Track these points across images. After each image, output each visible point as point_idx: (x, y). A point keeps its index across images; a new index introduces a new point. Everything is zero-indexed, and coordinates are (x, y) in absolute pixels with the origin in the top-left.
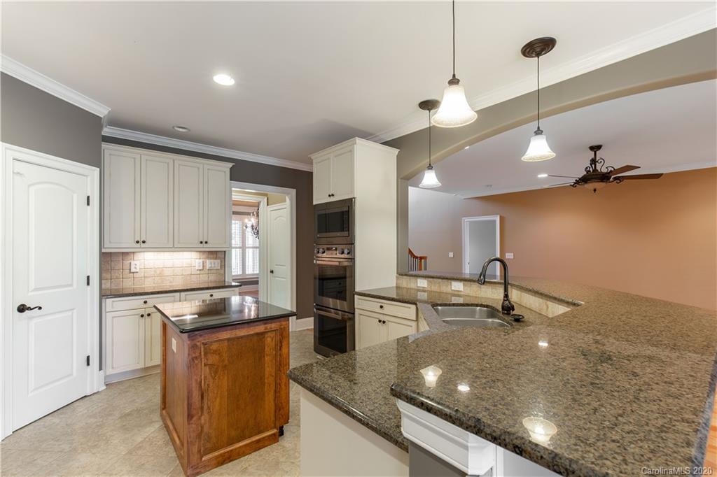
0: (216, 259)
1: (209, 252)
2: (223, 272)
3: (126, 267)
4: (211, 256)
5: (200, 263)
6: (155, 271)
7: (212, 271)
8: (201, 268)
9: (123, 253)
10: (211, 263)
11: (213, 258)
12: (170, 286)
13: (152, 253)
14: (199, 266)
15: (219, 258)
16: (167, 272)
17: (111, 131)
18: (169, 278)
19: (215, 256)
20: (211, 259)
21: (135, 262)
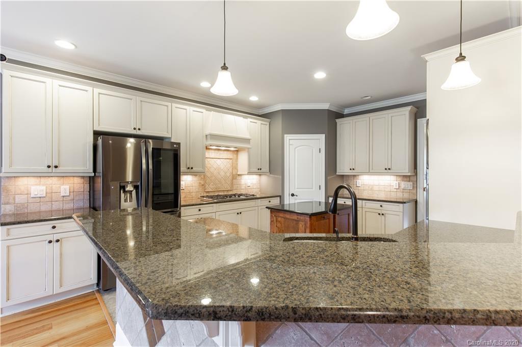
0: (409, 181)
1: (404, 176)
2: (415, 191)
3: (355, 183)
4: (406, 179)
5: (396, 184)
6: (369, 187)
7: (406, 191)
8: (398, 188)
9: (354, 175)
10: (405, 185)
11: (407, 181)
12: (377, 197)
13: (366, 176)
14: (396, 186)
15: (412, 181)
16: (376, 188)
17: (348, 110)
18: (376, 192)
19: (408, 179)
20: (405, 181)
21: (360, 181)
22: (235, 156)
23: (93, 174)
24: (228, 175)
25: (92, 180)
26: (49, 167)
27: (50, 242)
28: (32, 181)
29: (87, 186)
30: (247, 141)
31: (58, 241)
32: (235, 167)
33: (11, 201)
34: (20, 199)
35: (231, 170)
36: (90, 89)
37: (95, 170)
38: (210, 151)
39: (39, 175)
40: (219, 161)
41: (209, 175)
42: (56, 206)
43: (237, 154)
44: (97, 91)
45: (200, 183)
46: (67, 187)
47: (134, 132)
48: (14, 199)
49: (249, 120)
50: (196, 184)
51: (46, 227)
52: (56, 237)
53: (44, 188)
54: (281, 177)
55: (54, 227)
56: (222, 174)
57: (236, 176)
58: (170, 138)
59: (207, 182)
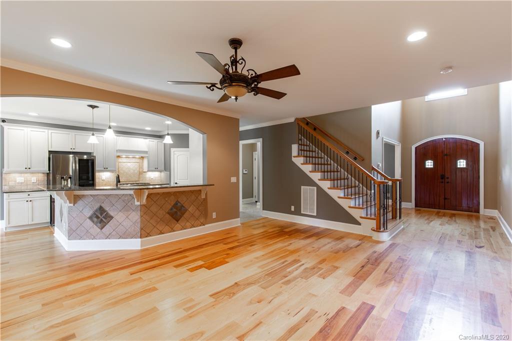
22: (141, 161)
23: (48, 172)
24: (136, 172)
25: (48, 174)
26: (26, 168)
27: (27, 201)
28: (17, 175)
29: (46, 178)
30: (146, 152)
31: (31, 201)
32: (141, 167)
33: (8, 184)
34: (11, 183)
35: (138, 169)
36: (46, 131)
37: (49, 170)
38: (123, 158)
39: (21, 173)
40: (129, 164)
41: (122, 172)
42: (29, 187)
43: (143, 160)
44: (50, 131)
45: (115, 176)
46: (35, 178)
47: (71, 151)
48: (9, 183)
49: (148, 140)
51: (26, 195)
52: (29, 200)
53: (23, 178)
54: (169, 173)
55: (29, 195)
56: (132, 171)
57: (141, 173)
58: (93, 153)
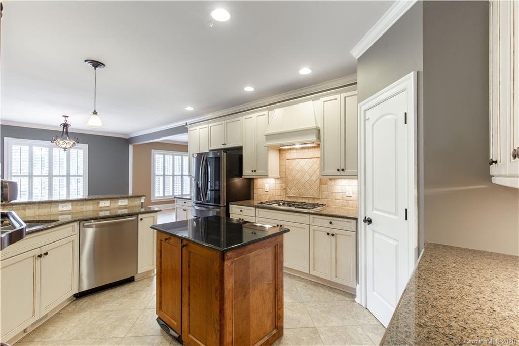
24: (314, 178)
35: (317, 172)
38: (292, 151)
40: (302, 162)
41: (291, 179)
45: (282, 187)
47: (223, 147)
49: (323, 99)
50: (278, 187)
56: (307, 177)
57: (325, 180)
58: (242, 147)
59: (289, 186)
